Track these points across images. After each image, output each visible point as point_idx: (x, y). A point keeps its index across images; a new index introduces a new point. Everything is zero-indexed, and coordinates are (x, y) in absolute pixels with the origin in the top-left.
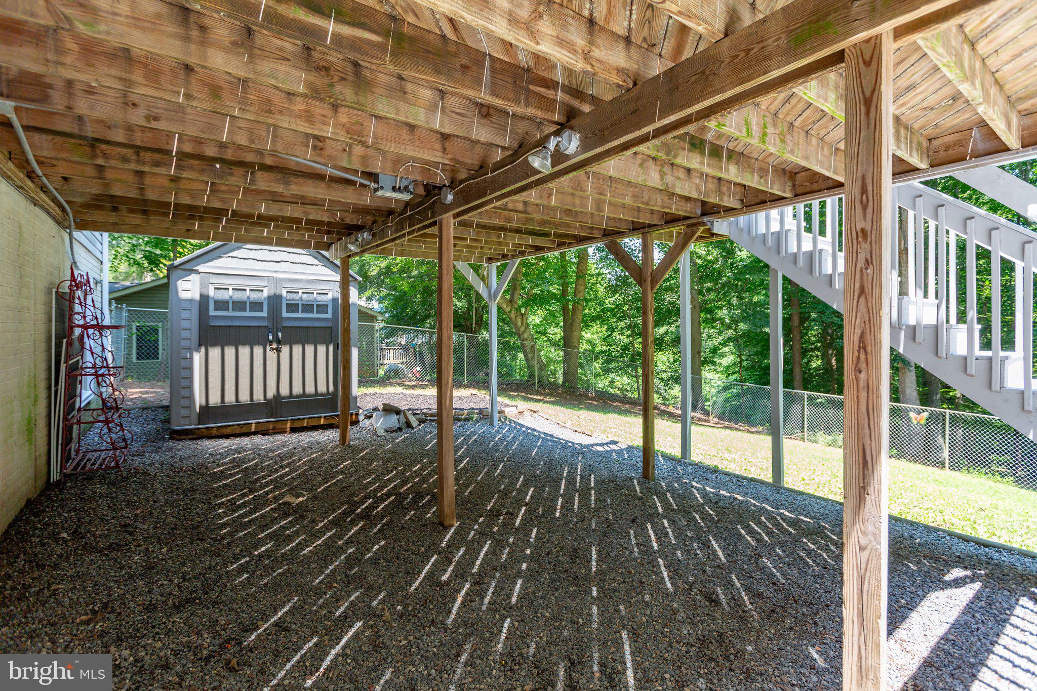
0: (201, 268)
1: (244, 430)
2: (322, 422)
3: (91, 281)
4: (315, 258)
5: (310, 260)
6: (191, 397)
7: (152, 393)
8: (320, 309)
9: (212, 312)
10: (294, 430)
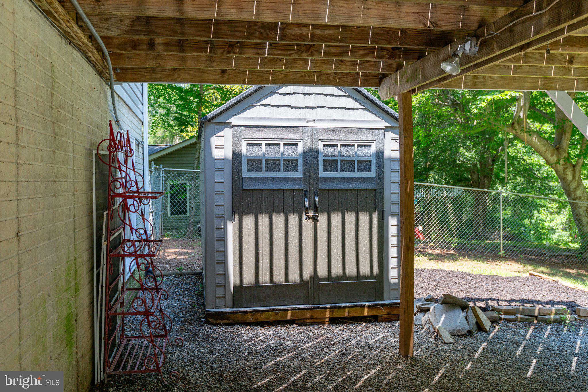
0: (234, 121)
1: (279, 318)
2: (366, 312)
3: (132, 140)
4: (356, 100)
5: (350, 103)
6: (225, 274)
7: (185, 254)
8: (362, 166)
9: (245, 174)
10: (334, 321)
